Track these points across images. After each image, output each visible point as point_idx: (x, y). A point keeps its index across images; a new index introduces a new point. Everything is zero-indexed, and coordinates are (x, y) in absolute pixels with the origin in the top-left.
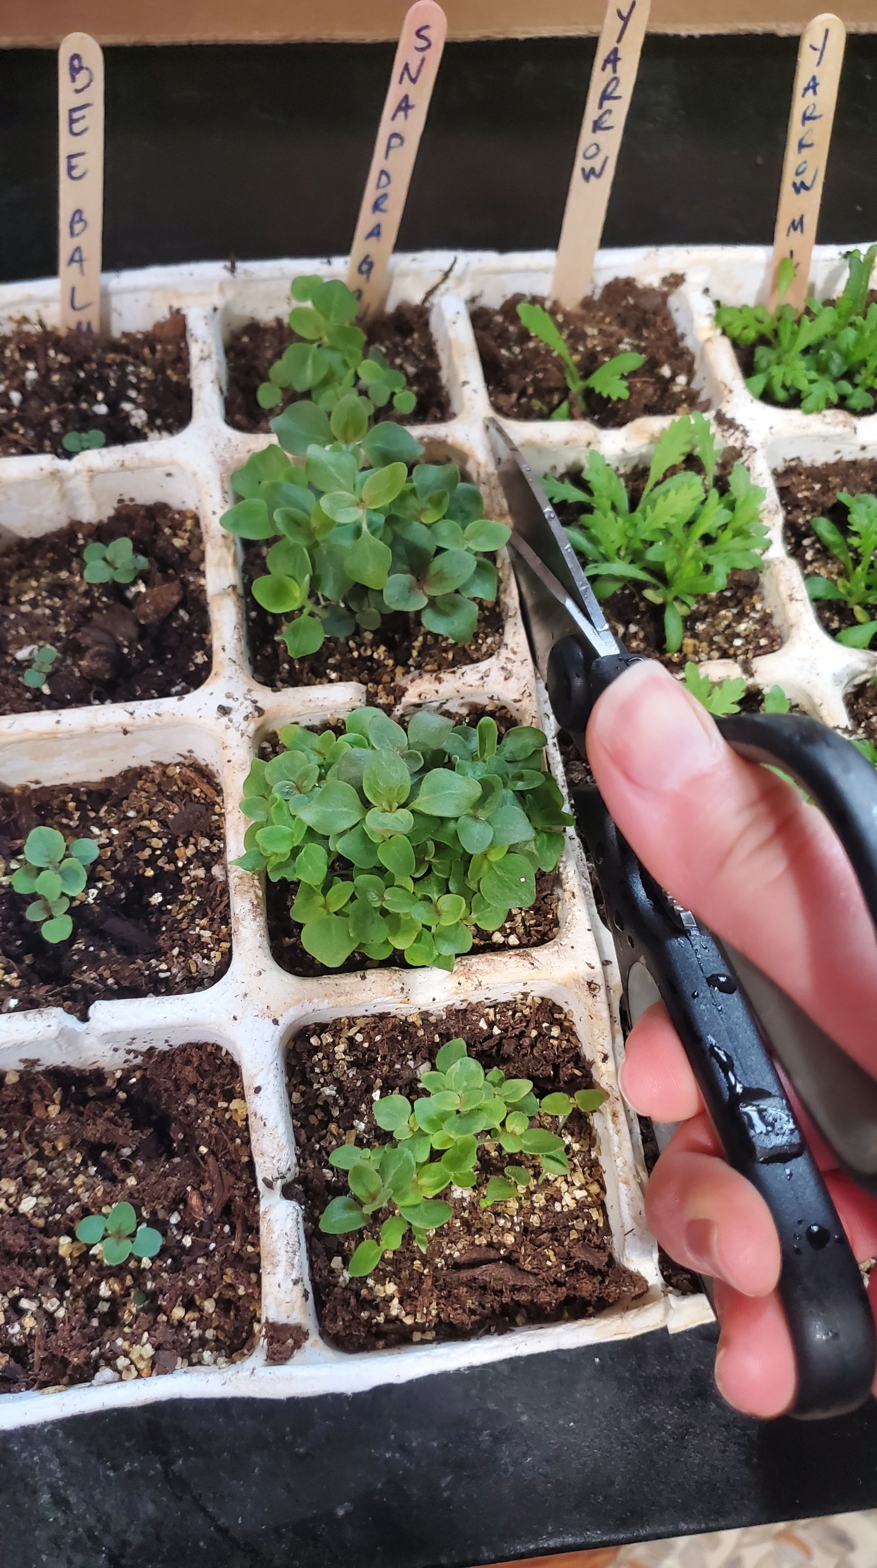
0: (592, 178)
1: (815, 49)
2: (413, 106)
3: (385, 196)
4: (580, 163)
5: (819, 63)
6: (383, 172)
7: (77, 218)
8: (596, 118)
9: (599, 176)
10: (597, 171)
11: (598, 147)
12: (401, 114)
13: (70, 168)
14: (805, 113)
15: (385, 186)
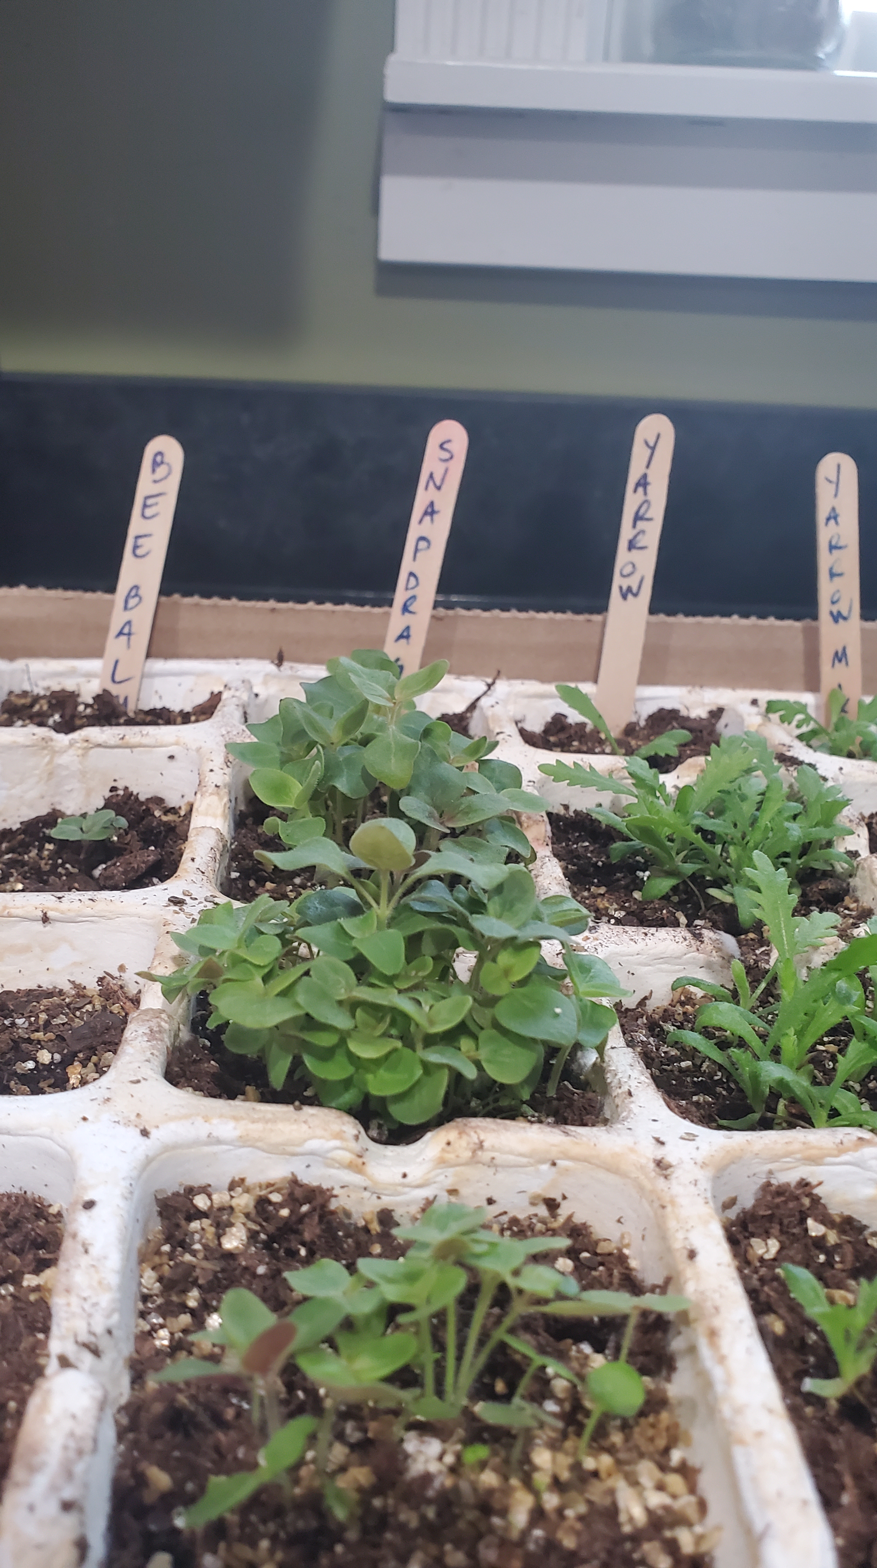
0: (630, 597)
1: (830, 482)
2: (437, 512)
3: (414, 597)
4: (618, 582)
5: (836, 495)
6: (411, 574)
7: (133, 593)
8: (631, 537)
9: (635, 595)
10: (635, 590)
11: (634, 566)
12: (427, 519)
13: (136, 547)
14: (830, 542)
15: (413, 588)
